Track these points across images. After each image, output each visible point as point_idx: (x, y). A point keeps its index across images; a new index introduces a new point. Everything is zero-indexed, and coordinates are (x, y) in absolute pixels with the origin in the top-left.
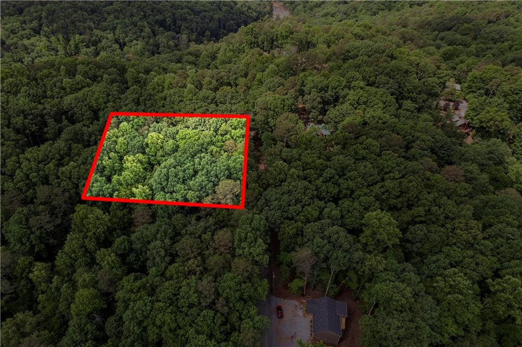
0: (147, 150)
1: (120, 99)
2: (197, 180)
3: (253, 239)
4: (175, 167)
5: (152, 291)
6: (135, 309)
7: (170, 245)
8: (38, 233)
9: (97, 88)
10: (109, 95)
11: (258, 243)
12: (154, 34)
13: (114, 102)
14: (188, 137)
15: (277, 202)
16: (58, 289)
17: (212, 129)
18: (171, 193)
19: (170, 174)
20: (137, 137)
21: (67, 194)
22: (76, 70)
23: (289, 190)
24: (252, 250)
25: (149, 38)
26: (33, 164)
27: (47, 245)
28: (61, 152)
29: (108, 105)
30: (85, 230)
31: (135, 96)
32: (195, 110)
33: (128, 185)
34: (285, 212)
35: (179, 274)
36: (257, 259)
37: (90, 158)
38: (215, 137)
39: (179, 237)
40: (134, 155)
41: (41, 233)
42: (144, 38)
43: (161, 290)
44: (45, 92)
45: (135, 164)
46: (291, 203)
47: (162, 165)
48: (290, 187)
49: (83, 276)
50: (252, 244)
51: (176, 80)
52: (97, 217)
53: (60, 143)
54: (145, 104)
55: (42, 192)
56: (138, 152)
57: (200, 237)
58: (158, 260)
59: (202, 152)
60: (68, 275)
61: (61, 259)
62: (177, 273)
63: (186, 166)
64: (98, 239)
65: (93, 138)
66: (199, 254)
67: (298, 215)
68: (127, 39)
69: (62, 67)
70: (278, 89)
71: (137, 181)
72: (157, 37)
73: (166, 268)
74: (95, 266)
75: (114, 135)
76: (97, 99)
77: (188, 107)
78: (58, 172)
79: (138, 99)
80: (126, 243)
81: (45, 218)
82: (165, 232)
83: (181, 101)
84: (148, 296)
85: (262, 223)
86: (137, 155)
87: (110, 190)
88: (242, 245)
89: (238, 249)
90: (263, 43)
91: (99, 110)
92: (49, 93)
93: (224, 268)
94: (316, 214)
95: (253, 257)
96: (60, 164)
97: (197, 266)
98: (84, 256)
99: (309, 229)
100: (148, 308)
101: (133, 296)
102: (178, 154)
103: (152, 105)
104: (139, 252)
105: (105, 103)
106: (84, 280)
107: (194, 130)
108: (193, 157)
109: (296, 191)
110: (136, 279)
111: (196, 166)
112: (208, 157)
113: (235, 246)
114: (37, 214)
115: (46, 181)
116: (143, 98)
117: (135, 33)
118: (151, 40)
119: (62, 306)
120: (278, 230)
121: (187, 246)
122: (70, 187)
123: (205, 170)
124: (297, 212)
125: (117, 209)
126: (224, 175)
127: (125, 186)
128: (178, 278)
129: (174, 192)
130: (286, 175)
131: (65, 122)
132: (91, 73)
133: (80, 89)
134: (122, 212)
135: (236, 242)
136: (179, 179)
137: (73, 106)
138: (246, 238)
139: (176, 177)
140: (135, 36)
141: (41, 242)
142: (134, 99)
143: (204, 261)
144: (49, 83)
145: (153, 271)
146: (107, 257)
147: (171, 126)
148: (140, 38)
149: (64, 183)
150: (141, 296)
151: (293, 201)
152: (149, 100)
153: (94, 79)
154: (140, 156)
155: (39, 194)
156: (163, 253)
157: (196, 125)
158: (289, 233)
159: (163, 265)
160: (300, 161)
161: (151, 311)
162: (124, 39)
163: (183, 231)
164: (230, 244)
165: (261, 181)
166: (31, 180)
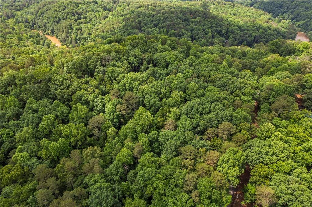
0: (187, 91)
1: (182, 61)
2: (209, 116)
3: (232, 164)
4: (199, 104)
5: (159, 166)
6: (146, 171)
7: (179, 146)
8: (118, 113)
9: (173, 53)
10: (177, 58)
11: (235, 169)
12: (213, 37)
13: (179, 62)
14: (213, 91)
15: (258, 148)
16: (115, 144)
17: (229, 91)
18: (191, 118)
19: (194, 107)
20: (184, 83)
21: (138, 99)
22: (166, 42)
23: (270, 144)
24: (228, 171)
25: (210, 38)
26: (129, 80)
27: (120, 121)
28: (144, 79)
29: (175, 62)
30: (139, 120)
31: (191, 61)
32: (223, 77)
33: (169, 106)
34: (262, 158)
35: (177, 165)
36: (230, 179)
37: (156, 85)
38: (230, 96)
39: (185, 144)
40: (179, 92)
41: (119, 114)
42: (206, 38)
43: (164, 168)
44: (148, 49)
45: (177, 96)
46: (269, 154)
47: (192, 101)
48: (272, 143)
49: (128, 142)
50: (231, 168)
51: (217, 59)
52: (147, 116)
53: (145, 74)
54: (195, 67)
55: (128, 93)
56: (181, 91)
57: (198, 149)
58: (169, 151)
59: (218, 102)
60: (123, 139)
61: (123, 129)
62: (177, 163)
63: (206, 106)
64: (143, 128)
65: (161, 77)
66: (194, 159)
67: (271, 164)
68: (197, 37)
69: (160, 39)
70: (284, 80)
71: (175, 106)
72: (214, 39)
73: (172, 158)
74: (136, 141)
75: (172, 78)
76: (171, 58)
77: (219, 75)
78: (138, 87)
79: (192, 63)
80: (156, 135)
81: (124, 107)
82: (179, 138)
83: (216, 71)
84: (156, 168)
85: (243, 157)
86: (180, 92)
87: (159, 105)
88: (224, 165)
89: (219, 167)
91: (170, 64)
92: (149, 50)
93: (206, 173)
94: (288, 169)
95: (228, 176)
96: (141, 84)
97: (190, 165)
98: (133, 133)
99: (277, 176)
100: (153, 174)
101: (148, 164)
102: (203, 98)
103: (199, 68)
104: (160, 143)
105: (174, 61)
106: (128, 145)
107: (218, 89)
108: (212, 103)
109: (276, 147)
110: (153, 156)
111: (211, 108)
112: (221, 105)
113: (218, 164)
114: (121, 103)
115: (131, 90)
116: (195, 63)
117: (202, 35)
118: (210, 40)
119: (113, 153)
120: (252, 168)
121: (188, 150)
122: (141, 96)
123: (216, 112)
124: (272, 162)
125: (158, 116)
126: (227, 119)
127: (167, 106)
128: (176, 166)
129: (193, 118)
130: (272, 134)
131: (151, 65)
132: (172, 45)
133: (164, 52)
134: (161, 119)
135: (220, 162)
136: (199, 112)
137: (158, 58)
138: (228, 162)
139: (197, 110)
140: (202, 36)
141: (118, 118)
142: (190, 63)
143: (195, 164)
144: (151, 45)
145: (163, 156)
146: (144, 139)
147: (205, 82)
148: (204, 38)
149: (139, 94)
150: (151, 166)
151: (271, 153)
152: (198, 65)
153: (173, 48)
154: (182, 93)
155: (126, 95)
156: (173, 148)
157: (220, 86)
158: (260, 173)
159: (171, 156)
160: (286, 129)
161: (154, 177)
162: (195, 36)
163: (189, 142)
164: (215, 161)
165: (252, 132)
166: (125, 87)
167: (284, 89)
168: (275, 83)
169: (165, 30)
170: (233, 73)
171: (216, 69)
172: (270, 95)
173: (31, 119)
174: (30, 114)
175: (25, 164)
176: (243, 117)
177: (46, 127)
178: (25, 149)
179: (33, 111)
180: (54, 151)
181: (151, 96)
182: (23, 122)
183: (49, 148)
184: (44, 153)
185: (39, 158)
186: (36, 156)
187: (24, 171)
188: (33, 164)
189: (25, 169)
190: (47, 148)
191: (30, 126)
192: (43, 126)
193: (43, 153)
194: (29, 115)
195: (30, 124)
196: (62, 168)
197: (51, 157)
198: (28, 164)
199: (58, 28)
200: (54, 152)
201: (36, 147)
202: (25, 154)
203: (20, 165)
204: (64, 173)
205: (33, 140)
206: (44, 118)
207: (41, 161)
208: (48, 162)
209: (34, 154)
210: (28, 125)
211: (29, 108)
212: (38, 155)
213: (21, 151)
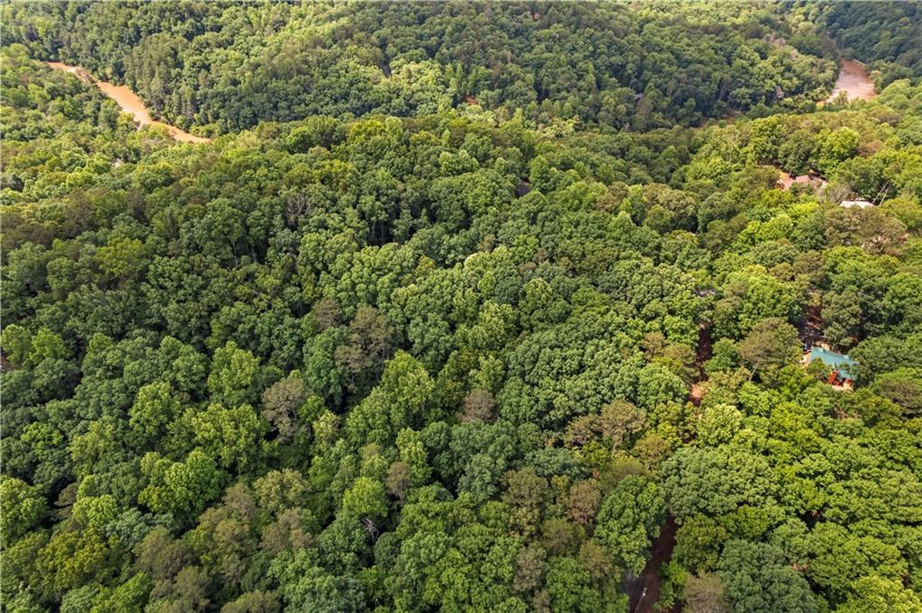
0: (521, 302)
1: (509, 203)
2: (578, 382)
3: (631, 521)
4: (552, 348)
5: (453, 527)
6: (421, 542)
7: (503, 470)
8: (340, 370)
9: (482, 177)
10: (495, 194)
11: (637, 532)
12: (600, 85)
13: (500, 206)
14: (590, 302)
15: (696, 476)
16: (338, 458)
17: (633, 302)
18: (533, 385)
19: (541, 355)
20: (513, 277)
21: (391, 330)
22: (462, 140)
23: (727, 464)
24: (622, 539)
25: (589, 91)
26: (366, 271)
27: (345, 389)
28: (405, 264)
29: (489, 209)
30: (397, 390)
31: (533, 208)
32: (618, 259)
33: (475, 347)
34: (704, 498)
35: (499, 522)
36: (626, 557)
37: (437, 287)
38: (634, 318)
39: (519, 462)
40: (500, 303)
41: (344, 371)
42: (579, 90)
43: (465, 532)
44: (413, 164)
45: (496, 319)
46: (721, 488)
47: (535, 336)
48: (732, 459)
49: (372, 456)
50: (627, 530)
51: (604, 197)
52: (419, 380)
53: (407, 251)
54: (543, 226)
55: (365, 311)
56: (506, 302)
57: (550, 477)
58: (477, 483)
59: (603, 338)
60: (356, 443)
61: (354, 419)
62: (496, 519)
63: (570, 352)
64: (408, 410)
65: (452, 255)
66: (539, 504)
67: (724, 514)
68: (552, 86)
69: (447, 132)
70: (778, 266)
71: (490, 347)
72: (603, 93)
73: (484, 501)
74: (391, 448)
75: (481, 261)
76: (477, 196)
77: (608, 251)
78: (392, 291)
79: (536, 214)
80: (443, 435)
81: (356, 352)
82: (503, 447)
83: (600, 236)
84: (445, 531)
85: (656, 500)
86: (504, 306)
87: (448, 345)
88: (611, 523)
89: (600, 527)
90: (786, 156)
91: (474, 213)
92: (417, 167)
93: (568, 545)
94: (760, 527)
95: (621, 551)
96: (397, 282)
97: (529, 523)
98: (384, 427)
99: (736, 547)
100: (439, 551)
101: (425, 522)
102: (564, 327)
103: (553, 231)
104: (455, 455)
105: (486, 205)
106: (372, 464)
107: (604, 295)
108: (586, 339)
109: (738, 470)
110: (438, 498)
111: (585, 358)
112: (610, 349)
113: (599, 518)
114: (348, 343)
115: (372, 300)
116: (544, 214)
117: (568, 79)
118: (591, 97)
119: (335, 486)
120: (680, 523)
121: (525, 483)
122: (398, 320)
123: (597, 372)
124: (726, 509)
125: (448, 377)
126: (624, 392)
127: (470, 347)
128: (495, 526)
129: (537, 385)
130: (733, 434)
131: (424, 219)
132: (481, 150)
133: (459, 173)
134: (454, 384)
135: (602, 514)
136: (553, 368)
137: (441, 195)
138: (620, 515)
139: (548, 363)
140: (566, 84)
141: (340, 383)
142: (529, 212)
143: (542, 519)
144: (422, 153)
145: (464, 496)
146: (411, 444)
147: (570, 275)
148: (574, 90)
149: (392, 312)
150: (435, 528)
151: (727, 486)
152: (551, 221)
153: (484, 159)
154: (508, 308)
155: (359, 316)
156: (488, 478)
157: (610, 287)
158: (696, 539)
159: (482, 496)
160: (768, 417)
161: (442, 557)
162: (548, 85)
163: (529, 455)
164: (591, 513)
165: (685, 425)
166: (356, 293)
167: (773, 297)
168: (752, 278)
169: (459, 66)
170: (645, 245)
171: (600, 231)
172: (738, 310)
173: (105, 397)
174: (100, 379)
175: (108, 527)
176: (663, 386)
177: (151, 418)
178: (103, 486)
179: (108, 370)
180: (179, 488)
181: (425, 319)
182: (83, 404)
183: (167, 480)
184: (155, 497)
185: (144, 509)
186: (133, 503)
187: (108, 546)
188: (131, 527)
189: (110, 541)
190: (160, 482)
191: (105, 417)
192: (141, 416)
193: (151, 495)
194: (97, 382)
195: (105, 410)
196: (209, 537)
197: (173, 505)
198: (117, 528)
199: (136, 60)
200: (180, 491)
201: (132, 480)
202: (106, 500)
203: (97, 532)
204: (216, 552)
205: (118, 455)
206: (141, 395)
207: (149, 516)
208: (168, 518)
209: (127, 498)
210: (99, 413)
211: (95, 362)
212: (140, 500)
213: (92, 491)
